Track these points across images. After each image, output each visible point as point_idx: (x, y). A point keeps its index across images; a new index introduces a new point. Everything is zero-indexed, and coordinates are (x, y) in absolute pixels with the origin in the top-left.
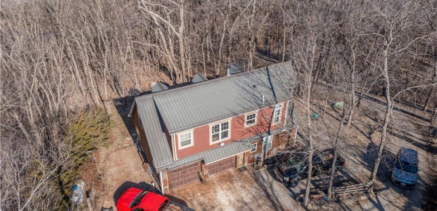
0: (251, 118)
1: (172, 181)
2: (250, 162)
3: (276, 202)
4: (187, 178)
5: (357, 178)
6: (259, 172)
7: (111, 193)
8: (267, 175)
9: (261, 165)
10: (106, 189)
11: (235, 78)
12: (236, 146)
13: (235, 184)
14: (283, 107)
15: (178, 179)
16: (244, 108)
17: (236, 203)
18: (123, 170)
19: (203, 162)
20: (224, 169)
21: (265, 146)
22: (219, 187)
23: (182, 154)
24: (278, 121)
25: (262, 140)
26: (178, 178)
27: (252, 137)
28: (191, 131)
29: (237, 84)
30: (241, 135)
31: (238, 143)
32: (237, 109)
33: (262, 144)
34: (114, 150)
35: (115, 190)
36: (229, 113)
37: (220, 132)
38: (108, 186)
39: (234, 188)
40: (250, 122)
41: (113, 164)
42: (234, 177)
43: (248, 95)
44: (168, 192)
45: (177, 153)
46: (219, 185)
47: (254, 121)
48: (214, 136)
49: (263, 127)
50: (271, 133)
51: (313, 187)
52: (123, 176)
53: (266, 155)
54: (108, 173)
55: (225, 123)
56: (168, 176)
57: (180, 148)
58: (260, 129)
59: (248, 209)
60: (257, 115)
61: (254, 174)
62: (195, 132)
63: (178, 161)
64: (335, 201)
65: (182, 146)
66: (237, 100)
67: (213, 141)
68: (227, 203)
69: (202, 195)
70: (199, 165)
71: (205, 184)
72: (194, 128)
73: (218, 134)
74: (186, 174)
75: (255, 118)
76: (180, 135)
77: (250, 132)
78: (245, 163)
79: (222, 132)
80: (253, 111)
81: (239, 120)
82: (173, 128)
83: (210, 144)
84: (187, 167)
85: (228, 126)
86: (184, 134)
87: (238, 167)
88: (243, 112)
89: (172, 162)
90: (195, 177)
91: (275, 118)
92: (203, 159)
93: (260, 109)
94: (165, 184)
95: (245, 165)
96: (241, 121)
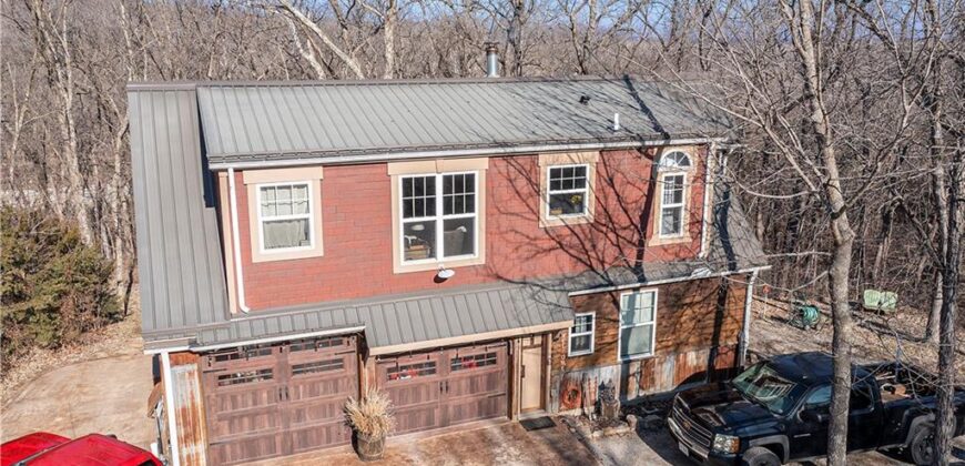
0: (568, 185)
1: (225, 424)
2: (567, 399)
6: (604, 437)
11: (517, 85)
12: (506, 298)
14: (693, 165)
18: (68, 410)
19: (361, 339)
20: (461, 414)
21: (627, 333)
25: (616, 303)
26: (253, 416)
27: (570, 272)
28: (312, 180)
31: (514, 289)
32: (512, 135)
33: (614, 322)
34: (75, 360)
37: (440, 218)
40: (566, 204)
41: (43, 394)
42: (497, 445)
45: (247, 278)
47: (580, 201)
48: (412, 233)
49: (611, 235)
53: (633, 384)
55: (459, 178)
56: (205, 398)
57: (261, 253)
62: (325, 187)
63: (250, 314)
65: (272, 243)
70: (352, 371)
71: (369, 459)
72: (325, 165)
73: (430, 227)
74: (290, 406)
75: (586, 190)
76: (258, 187)
77: (562, 247)
78: (549, 405)
79: (446, 222)
80: (572, 147)
81: (513, 177)
82: (230, 149)
83: (397, 270)
84: (294, 367)
85: (471, 199)
86: (276, 185)
87: (518, 417)
88: (534, 143)
89: (220, 314)
90: (333, 429)
91: (666, 210)
92: (361, 328)
93: (602, 145)
94: (190, 430)
95: (548, 414)
96: (524, 184)
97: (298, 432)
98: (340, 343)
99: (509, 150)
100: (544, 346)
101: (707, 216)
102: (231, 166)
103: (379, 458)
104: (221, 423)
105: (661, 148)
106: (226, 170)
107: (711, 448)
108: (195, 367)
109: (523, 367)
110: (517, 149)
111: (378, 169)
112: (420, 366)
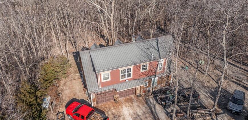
0: (145, 67)
1: (98, 99)
2: (144, 92)
3: (156, 116)
4: (106, 99)
5: (206, 106)
6: (148, 98)
7: (64, 104)
8: (153, 100)
9: (150, 94)
10: (62, 102)
11: (138, 44)
12: (135, 82)
13: (134, 104)
14: (164, 61)
15: (101, 99)
16: (140, 60)
17: (133, 115)
18: (72, 92)
19: (116, 90)
20: (128, 95)
22: (125, 105)
23: (104, 85)
24: (161, 69)
25: (151, 80)
26: (101, 98)
27: (145, 78)
28: (109, 72)
29: (138, 47)
30: (139, 76)
31: (137, 81)
32: (137, 61)
33: (151, 82)
34: (69, 80)
35: (67, 103)
36: (131, 63)
37: (126, 73)
38: (63, 100)
39: (133, 106)
40: (144, 69)
41: (67, 88)
42: (134, 100)
43: (144, 53)
44: (95, 106)
45: (101, 84)
46: (125, 104)
47: (146, 68)
48: (122, 76)
49: (152, 72)
50: (156, 76)
51: (179, 109)
52: (72, 95)
53: (154, 89)
54: (64, 93)
55: (129, 69)
56: (96, 97)
58: (150, 74)
59: (139, 119)
60: (148, 65)
61: (146, 99)
62: (111, 73)
63: (101, 88)
64: (191, 118)
65: (104, 80)
66: (137, 56)
67: (122, 78)
68: (128, 115)
69: (114, 109)
71: (117, 102)
73: (125, 75)
74: (106, 96)
75: (147, 67)
76: (102, 74)
77: (144, 74)
83: (120, 80)
84: (107, 92)
85: (130, 71)
87: (136, 95)
88: (140, 63)
89: (98, 88)
90: (111, 99)
94: (94, 101)
95: (141, 94)
96: (138, 68)
106: (98, 74)
109: (137, 89)
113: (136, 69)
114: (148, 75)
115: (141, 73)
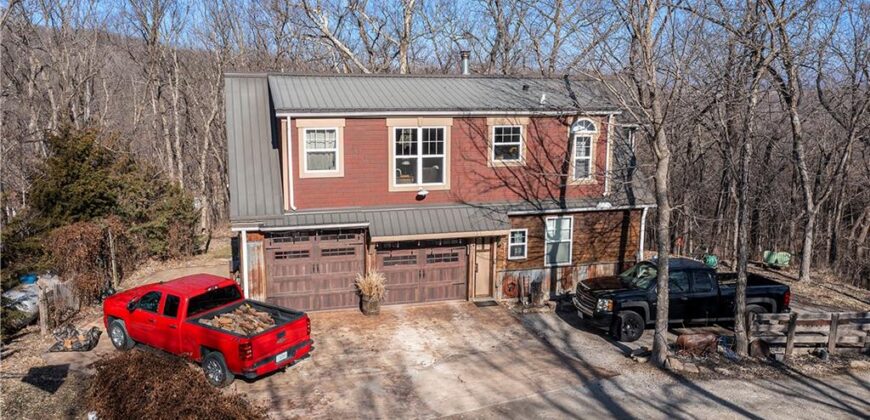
0: (507, 139)
1: (278, 285)
2: (509, 290)
4: (322, 291)
6: (534, 312)
12: (465, 214)
13: (456, 322)
14: (597, 130)
15: (295, 289)
17: (446, 349)
20: (433, 294)
21: (555, 246)
22: (407, 323)
23: (310, 195)
25: (544, 224)
26: (296, 281)
28: (337, 127)
29: (482, 85)
30: (482, 187)
31: (471, 211)
33: (542, 238)
36: (445, 106)
37: (420, 156)
40: (506, 152)
42: (456, 312)
43: (507, 96)
45: (296, 188)
46: (410, 320)
47: (516, 150)
48: (401, 166)
50: (568, 207)
55: (433, 131)
56: (266, 266)
57: (306, 172)
58: (534, 186)
60: (523, 132)
61: (518, 315)
63: (296, 211)
64: (762, 363)
65: (311, 167)
68: (418, 348)
69: (354, 330)
70: (359, 256)
71: (369, 314)
72: (347, 118)
73: (414, 162)
74: (320, 277)
75: (520, 143)
76: (305, 129)
77: (506, 184)
78: (495, 293)
79: (424, 159)
80: (509, 113)
81: (473, 136)
82: (288, 105)
83: (390, 190)
84: (323, 251)
85: (441, 146)
86: (316, 129)
87: (473, 299)
88: (484, 109)
89: (278, 211)
90: (347, 296)
91: (578, 161)
92: (366, 224)
93: (532, 113)
94: (256, 285)
95: (494, 299)
96: (478, 139)
97: (325, 295)
98: (353, 237)
99: (466, 113)
100: (491, 250)
101: (609, 167)
102: (289, 115)
103: (377, 314)
104: (276, 284)
105: (576, 117)
106: (286, 118)
107: (595, 309)
108: (262, 243)
109: (476, 264)
110: (472, 113)
111: (381, 122)
112: (405, 257)
113: (468, 145)
114: (524, 190)
115: (493, 175)
